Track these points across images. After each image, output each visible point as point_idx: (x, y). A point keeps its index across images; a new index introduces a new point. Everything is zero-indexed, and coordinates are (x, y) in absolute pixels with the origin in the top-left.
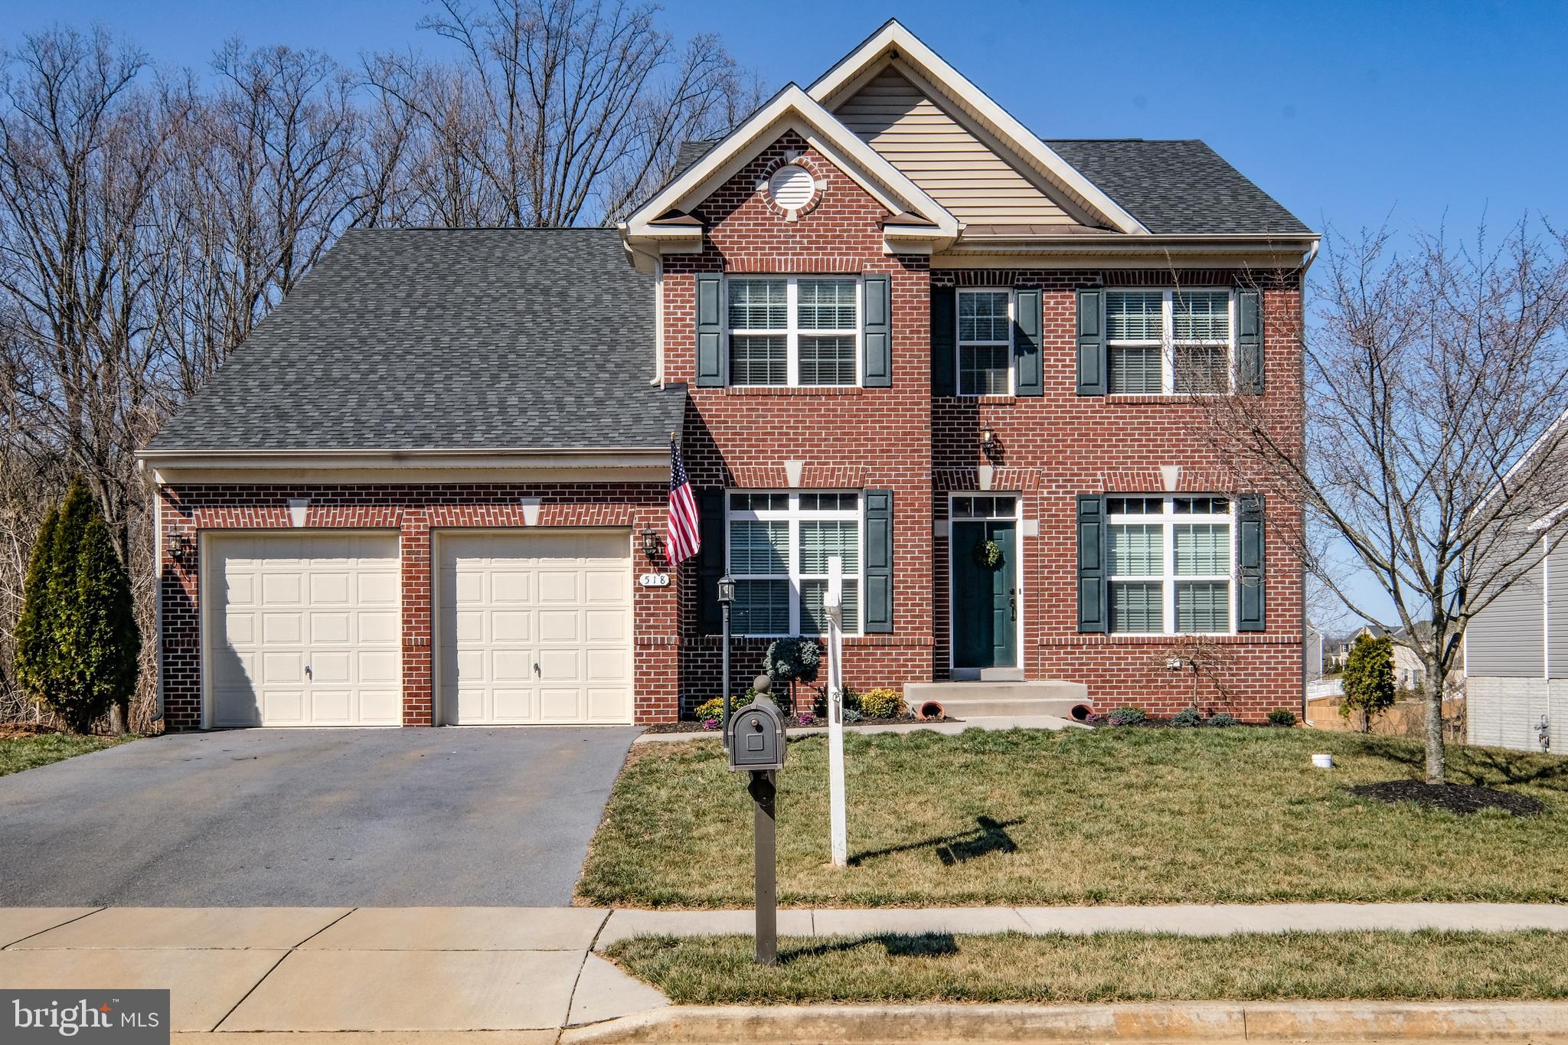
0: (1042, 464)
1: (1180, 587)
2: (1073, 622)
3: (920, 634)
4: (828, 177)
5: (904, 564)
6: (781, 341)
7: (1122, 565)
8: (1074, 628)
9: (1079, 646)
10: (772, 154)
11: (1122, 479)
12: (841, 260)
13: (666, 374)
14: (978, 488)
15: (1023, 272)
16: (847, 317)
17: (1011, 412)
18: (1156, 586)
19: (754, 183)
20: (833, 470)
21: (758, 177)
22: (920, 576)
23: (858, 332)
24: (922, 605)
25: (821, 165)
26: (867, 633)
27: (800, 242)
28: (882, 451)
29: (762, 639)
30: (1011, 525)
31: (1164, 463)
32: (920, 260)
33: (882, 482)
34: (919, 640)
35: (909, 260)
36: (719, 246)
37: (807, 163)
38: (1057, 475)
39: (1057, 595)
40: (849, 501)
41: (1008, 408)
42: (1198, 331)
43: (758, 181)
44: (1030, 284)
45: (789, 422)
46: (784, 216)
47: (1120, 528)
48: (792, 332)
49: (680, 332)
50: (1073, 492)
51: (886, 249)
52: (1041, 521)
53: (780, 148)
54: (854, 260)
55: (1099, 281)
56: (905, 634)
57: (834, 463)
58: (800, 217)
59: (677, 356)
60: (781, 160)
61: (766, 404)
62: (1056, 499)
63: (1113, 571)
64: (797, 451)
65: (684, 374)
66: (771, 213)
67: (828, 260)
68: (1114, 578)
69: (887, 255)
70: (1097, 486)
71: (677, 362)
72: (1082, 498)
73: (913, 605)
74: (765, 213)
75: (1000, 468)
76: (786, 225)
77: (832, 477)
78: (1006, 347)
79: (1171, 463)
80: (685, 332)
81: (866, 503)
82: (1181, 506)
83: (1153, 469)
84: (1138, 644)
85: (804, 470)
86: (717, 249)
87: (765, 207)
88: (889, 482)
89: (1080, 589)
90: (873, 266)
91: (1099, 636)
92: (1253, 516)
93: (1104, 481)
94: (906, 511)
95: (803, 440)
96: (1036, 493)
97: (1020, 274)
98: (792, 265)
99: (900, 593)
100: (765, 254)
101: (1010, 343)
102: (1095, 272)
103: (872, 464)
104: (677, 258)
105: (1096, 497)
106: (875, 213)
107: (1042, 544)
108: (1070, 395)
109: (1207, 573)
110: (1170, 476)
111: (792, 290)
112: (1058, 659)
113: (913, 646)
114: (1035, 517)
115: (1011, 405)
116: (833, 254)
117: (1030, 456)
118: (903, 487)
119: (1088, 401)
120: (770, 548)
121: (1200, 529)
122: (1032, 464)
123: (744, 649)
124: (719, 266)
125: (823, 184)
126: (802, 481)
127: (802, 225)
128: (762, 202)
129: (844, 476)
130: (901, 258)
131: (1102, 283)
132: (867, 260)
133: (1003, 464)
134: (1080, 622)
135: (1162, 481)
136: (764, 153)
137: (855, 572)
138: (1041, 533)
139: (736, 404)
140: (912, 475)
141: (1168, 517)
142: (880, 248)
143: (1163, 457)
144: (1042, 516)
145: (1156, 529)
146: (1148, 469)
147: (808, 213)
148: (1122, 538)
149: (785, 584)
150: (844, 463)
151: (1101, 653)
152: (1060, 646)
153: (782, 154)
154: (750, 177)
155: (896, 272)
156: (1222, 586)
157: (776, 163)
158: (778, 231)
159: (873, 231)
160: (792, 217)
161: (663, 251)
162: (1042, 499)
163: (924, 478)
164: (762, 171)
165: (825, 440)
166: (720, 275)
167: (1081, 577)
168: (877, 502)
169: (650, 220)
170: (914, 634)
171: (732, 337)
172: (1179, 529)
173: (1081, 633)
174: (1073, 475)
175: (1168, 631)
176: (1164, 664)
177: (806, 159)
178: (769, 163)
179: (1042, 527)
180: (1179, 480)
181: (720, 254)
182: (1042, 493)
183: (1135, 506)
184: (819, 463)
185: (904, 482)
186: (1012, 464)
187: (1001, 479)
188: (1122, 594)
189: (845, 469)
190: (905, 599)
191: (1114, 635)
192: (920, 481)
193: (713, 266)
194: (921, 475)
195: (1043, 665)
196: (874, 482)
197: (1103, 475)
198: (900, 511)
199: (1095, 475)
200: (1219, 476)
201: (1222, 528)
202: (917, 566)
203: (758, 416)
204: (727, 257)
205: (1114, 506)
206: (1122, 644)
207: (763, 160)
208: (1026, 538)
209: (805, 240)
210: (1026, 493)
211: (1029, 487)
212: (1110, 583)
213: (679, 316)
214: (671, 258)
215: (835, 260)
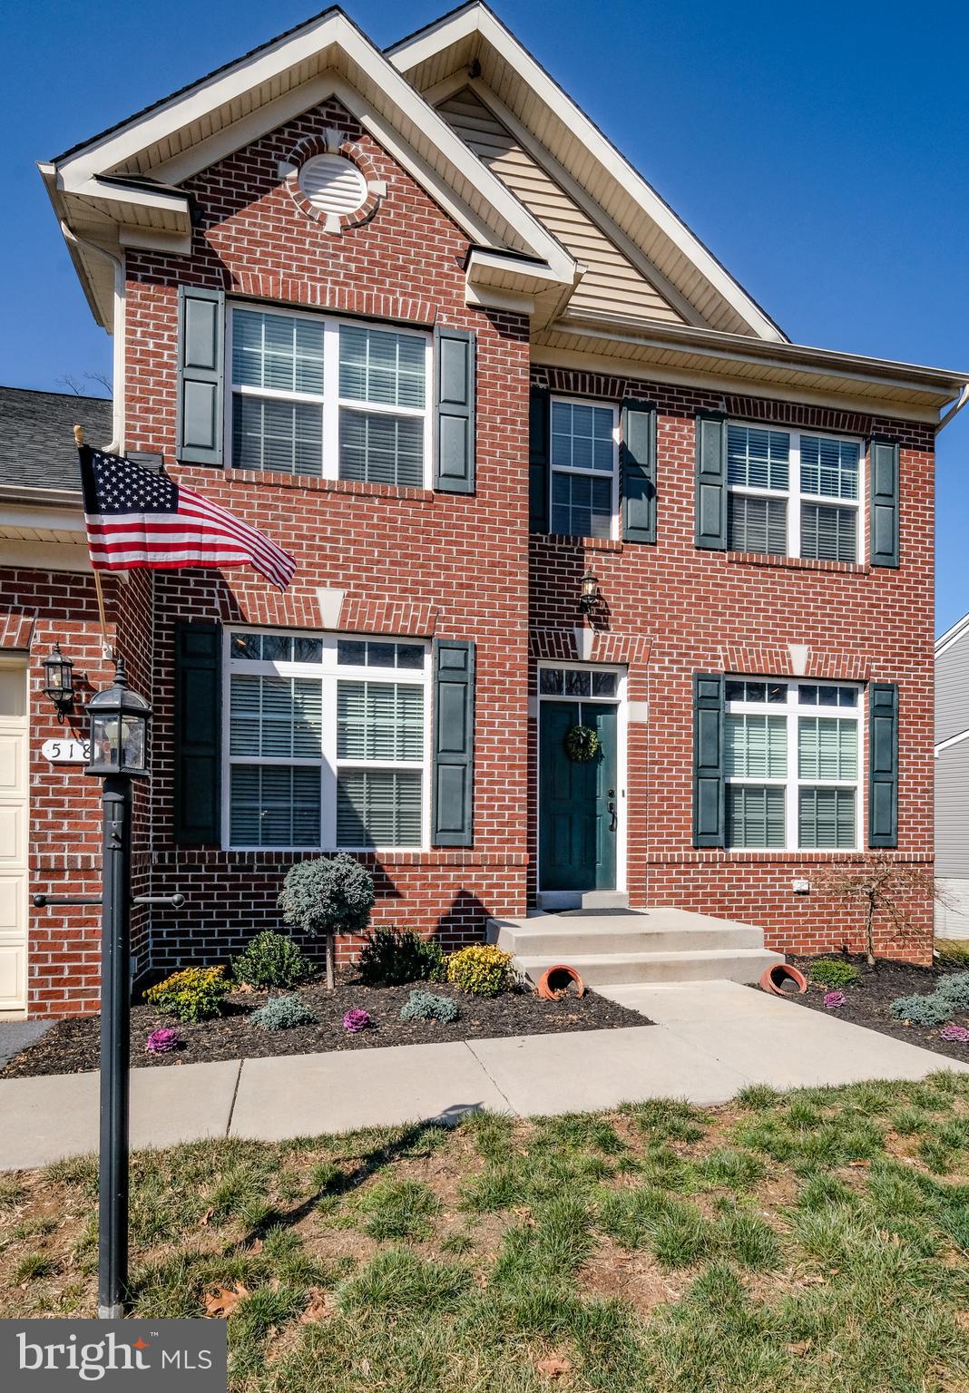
0: (654, 631)
1: (805, 792)
2: (687, 835)
3: (510, 849)
4: (387, 178)
5: (490, 750)
6: (313, 411)
7: (741, 765)
8: (688, 841)
9: (694, 864)
10: (304, 128)
11: (746, 657)
12: (405, 303)
13: (128, 436)
14: (575, 656)
15: (634, 383)
16: (411, 391)
17: (617, 562)
18: (777, 792)
19: (275, 166)
20: (390, 607)
21: (281, 158)
22: (511, 767)
23: (427, 413)
24: (512, 808)
25: (377, 160)
26: (435, 847)
27: (345, 267)
28: (461, 586)
29: (279, 855)
30: (611, 709)
31: (793, 641)
32: (516, 321)
33: (460, 630)
34: (510, 857)
35: (502, 319)
36: (219, 252)
37: (357, 152)
38: (671, 646)
39: (670, 799)
40: (411, 656)
41: (613, 556)
42: (829, 486)
43: (281, 164)
44: (641, 399)
45: (324, 530)
46: (322, 223)
47: (738, 719)
48: (331, 401)
49: (152, 373)
50: (688, 670)
51: (470, 296)
52: (652, 705)
53: (317, 122)
54: (424, 306)
55: (722, 408)
56: (490, 849)
57: (392, 598)
58: (345, 228)
59: (147, 410)
60: (319, 140)
61: (290, 500)
62: (670, 677)
63: (730, 771)
64: (336, 576)
65: (157, 439)
66: (302, 216)
67: (386, 300)
68: (733, 780)
69: (472, 307)
70: (716, 665)
71: (146, 420)
72: (701, 677)
73: (501, 807)
74: (292, 214)
75: (602, 633)
76: (323, 237)
77: (388, 618)
78: (610, 479)
79: (799, 642)
80: (160, 374)
81: (438, 659)
82: (807, 694)
83: (781, 647)
84: (761, 862)
85: (346, 603)
86: (215, 254)
87: (292, 205)
88: (470, 630)
89: (696, 792)
90: (451, 319)
91: (717, 852)
92: (883, 710)
93: (726, 658)
94: (493, 674)
95: (346, 559)
96: (645, 668)
97: (629, 385)
98: (333, 298)
99: (483, 791)
100: (291, 276)
101: (614, 474)
102: (718, 396)
103: (445, 602)
104: (151, 257)
105: (715, 678)
106: (454, 243)
107: (652, 733)
108: (687, 546)
109: (833, 777)
110: (799, 658)
111: (332, 340)
112: (670, 881)
113: (500, 866)
114: (644, 699)
115: (617, 552)
116: (393, 292)
117: (639, 620)
118: (489, 640)
119: (708, 556)
120: (292, 717)
121: (827, 724)
122: (641, 630)
123: (250, 868)
124: (218, 282)
125: (380, 187)
126: (343, 621)
127: (348, 241)
128: (287, 196)
129: (407, 618)
130: (491, 313)
131: (725, 410)
132: (443, 310)
133: (607, 628)
134: (696, 834)
135: (790, 662)
136: (290, 124)
137: (420, 757)
138: (651, 719)
139: (241, 496)
140: (502, 624)
141: (793, 707)
142: (461, 296)
143: (791, 634)
144: (653, 697)
145: (778, 721)
146: (774, 646)
147: (357, 225)
148: (740, 732)
149: (314, 773)
150: (405, 599)
151: (719, 872)
152: (672, 864)
153: (319, 132)
154: (269, 155)
155: (484, 333)
156: (847, 793)
157: (310, 141)
158: (312, 244)
159: (452, 269)
160: (333, 225)
161: (126, 241)
162: (653, 675)
163: (518, 628)
164: (288, 151)
165: (379, 562)
166: (220, 296)
167: (698, 777)
168: (453, 658)
169: (98, 173)
170: (502, 849)
171: (238, 397)
172: (806, 723)
173: (696, 848)
174: (689, 648)
175: (792, 846)
176: (790, 886)
177: (357, 148)
178: (300, 141)
179: (651, 711)
180: (808, 663)
181: (220, 264)
182: (653, 668)
183: (756, 692)
184: (368, 596)
185: (492, 632)
186: (618, 628)
187: (603, 647)
188: (739, 800)
189: (408, 606)
190: (490, 799)
191: (732, 850)
192: (512, 633)
193: (208, 280)
194: (514, 624)
195: (651, 888)
196: (448, 629)
197: (724, 650)
198: (484, 673)
199: (714, 650)
200: (851, 661)
201: (849, 724)
202: (507, 753)
203: (276, 518)
204: (231, 270)
205: (734, 691)
206: (743, 861)
207: (291, 134)
208: (632, 725)
209: (353, 266)
210: (634, 667)
211: (638, 659)
212: (728, 786)
213: (151, 347)
214: (139, 256)
215: (396, 301)
